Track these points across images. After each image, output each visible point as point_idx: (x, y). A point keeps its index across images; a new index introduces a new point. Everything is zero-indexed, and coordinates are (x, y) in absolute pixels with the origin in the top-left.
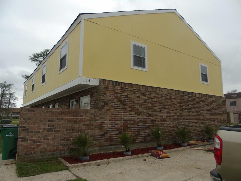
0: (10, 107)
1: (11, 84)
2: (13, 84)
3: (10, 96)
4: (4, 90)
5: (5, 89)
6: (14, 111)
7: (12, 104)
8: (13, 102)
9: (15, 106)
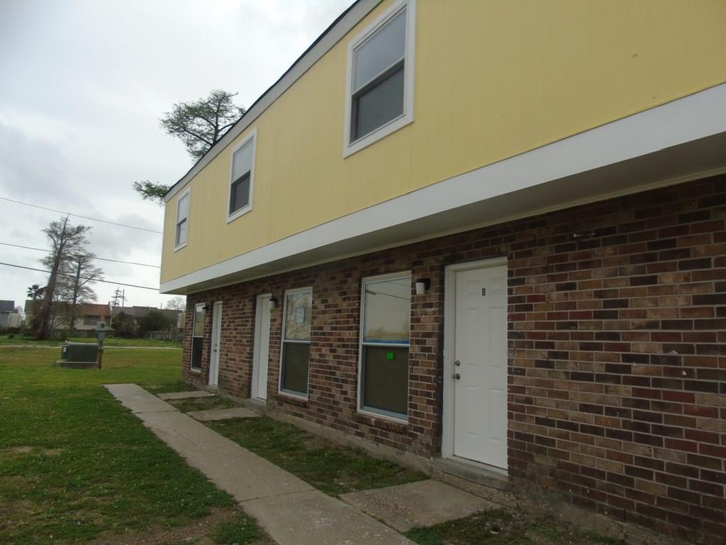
0: (78, 299)
1: (83, 227)
2: (89, 228)
3: (79, 266)
4: (62, 245)
5: (65, 242)
6: (90, 314)
7: (85, 290)
8: (87, 284)
9: (94, 298)
